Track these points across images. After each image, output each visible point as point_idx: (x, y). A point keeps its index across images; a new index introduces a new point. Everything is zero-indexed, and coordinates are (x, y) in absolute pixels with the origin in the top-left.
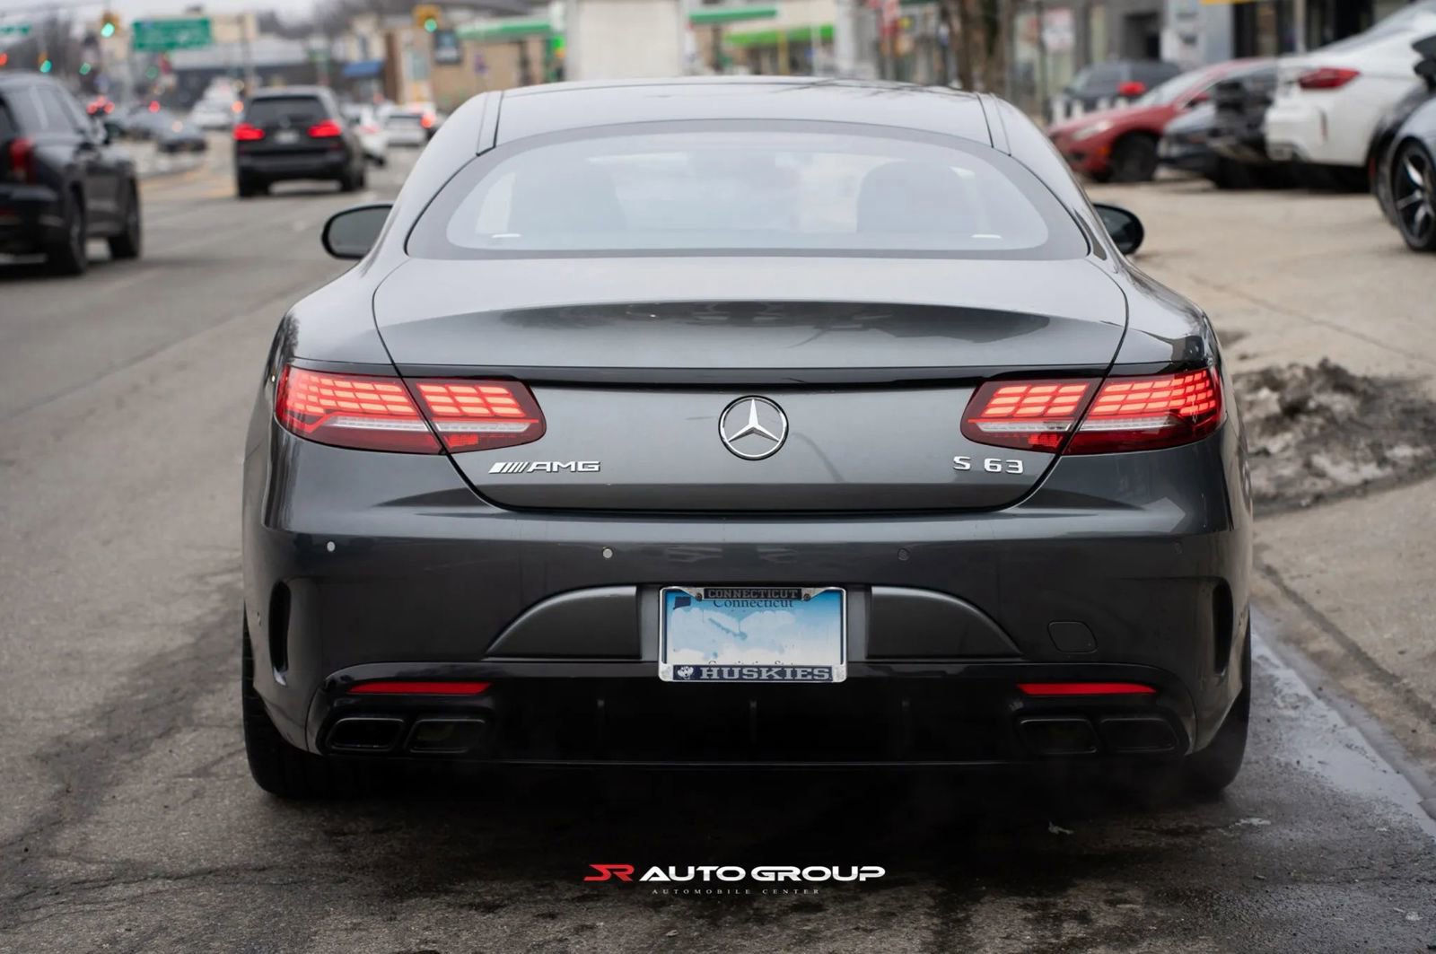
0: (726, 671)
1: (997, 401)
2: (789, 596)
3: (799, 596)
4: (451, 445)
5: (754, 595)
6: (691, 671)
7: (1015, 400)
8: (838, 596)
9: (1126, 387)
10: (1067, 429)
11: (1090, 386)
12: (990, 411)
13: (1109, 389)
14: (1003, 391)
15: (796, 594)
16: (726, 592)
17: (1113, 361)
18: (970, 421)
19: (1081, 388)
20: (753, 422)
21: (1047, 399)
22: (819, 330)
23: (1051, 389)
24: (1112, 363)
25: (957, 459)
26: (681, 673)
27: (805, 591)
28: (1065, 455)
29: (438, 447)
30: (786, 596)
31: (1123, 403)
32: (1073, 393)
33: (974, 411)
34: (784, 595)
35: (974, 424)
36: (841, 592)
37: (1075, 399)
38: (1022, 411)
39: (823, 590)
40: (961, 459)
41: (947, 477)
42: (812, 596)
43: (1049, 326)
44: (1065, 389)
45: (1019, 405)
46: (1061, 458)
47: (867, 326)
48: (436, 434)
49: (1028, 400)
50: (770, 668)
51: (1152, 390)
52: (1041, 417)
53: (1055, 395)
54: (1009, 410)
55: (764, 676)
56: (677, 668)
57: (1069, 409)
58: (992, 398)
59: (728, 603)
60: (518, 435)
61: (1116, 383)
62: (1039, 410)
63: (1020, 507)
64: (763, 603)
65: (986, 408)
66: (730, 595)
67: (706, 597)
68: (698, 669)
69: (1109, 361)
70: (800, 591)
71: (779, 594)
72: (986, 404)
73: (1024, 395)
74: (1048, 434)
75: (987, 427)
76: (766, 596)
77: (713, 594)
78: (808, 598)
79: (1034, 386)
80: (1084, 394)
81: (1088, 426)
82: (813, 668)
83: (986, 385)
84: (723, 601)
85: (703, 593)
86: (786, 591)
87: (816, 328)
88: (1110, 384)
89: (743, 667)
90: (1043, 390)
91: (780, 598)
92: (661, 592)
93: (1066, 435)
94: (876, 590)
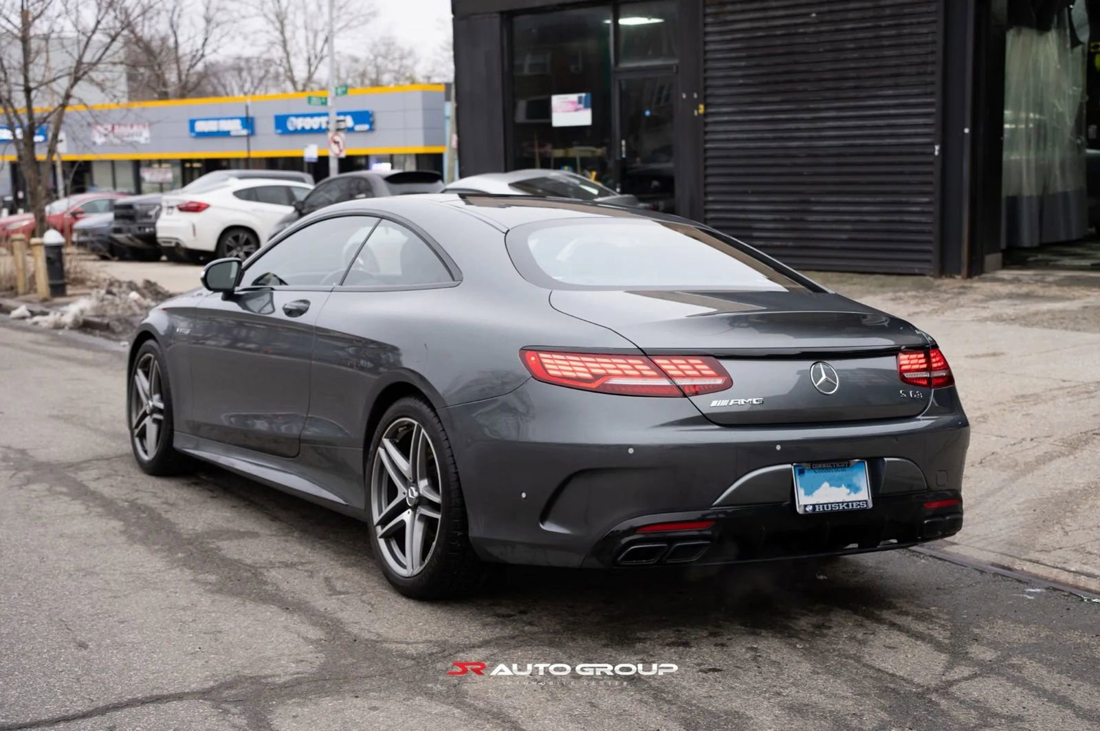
0: (825, 506)
2: (845, 467)
3: (849, 465)
4: (687, 392)
5: (831, 466)
6: (811, 508)
10: (929, 376)
15: (847, 464)
19: (923, 355)
21: (916, 361)
26: (807, 509)
29: (681, 394)
35: (902, 374)
36: (864, 462)
37: (924, 360)
40: (902, 392)
44: (919, 356)
46: (932, 390)
48: (678, 387)
49: (911, 362)
50: (843, 503)
53: (918, 359)
54: (909, 367)
55: (841, 508)
56: (805, 506)
60: (718, 385)
62: (917, 366)
67: (811, 468)
68: (814, 506)
70: (849, 462)
71: (840, 464)
82: (860, 501)
85: (810, 466)
86: (844, 463)
89: (832, 503)
93: (929, 379)
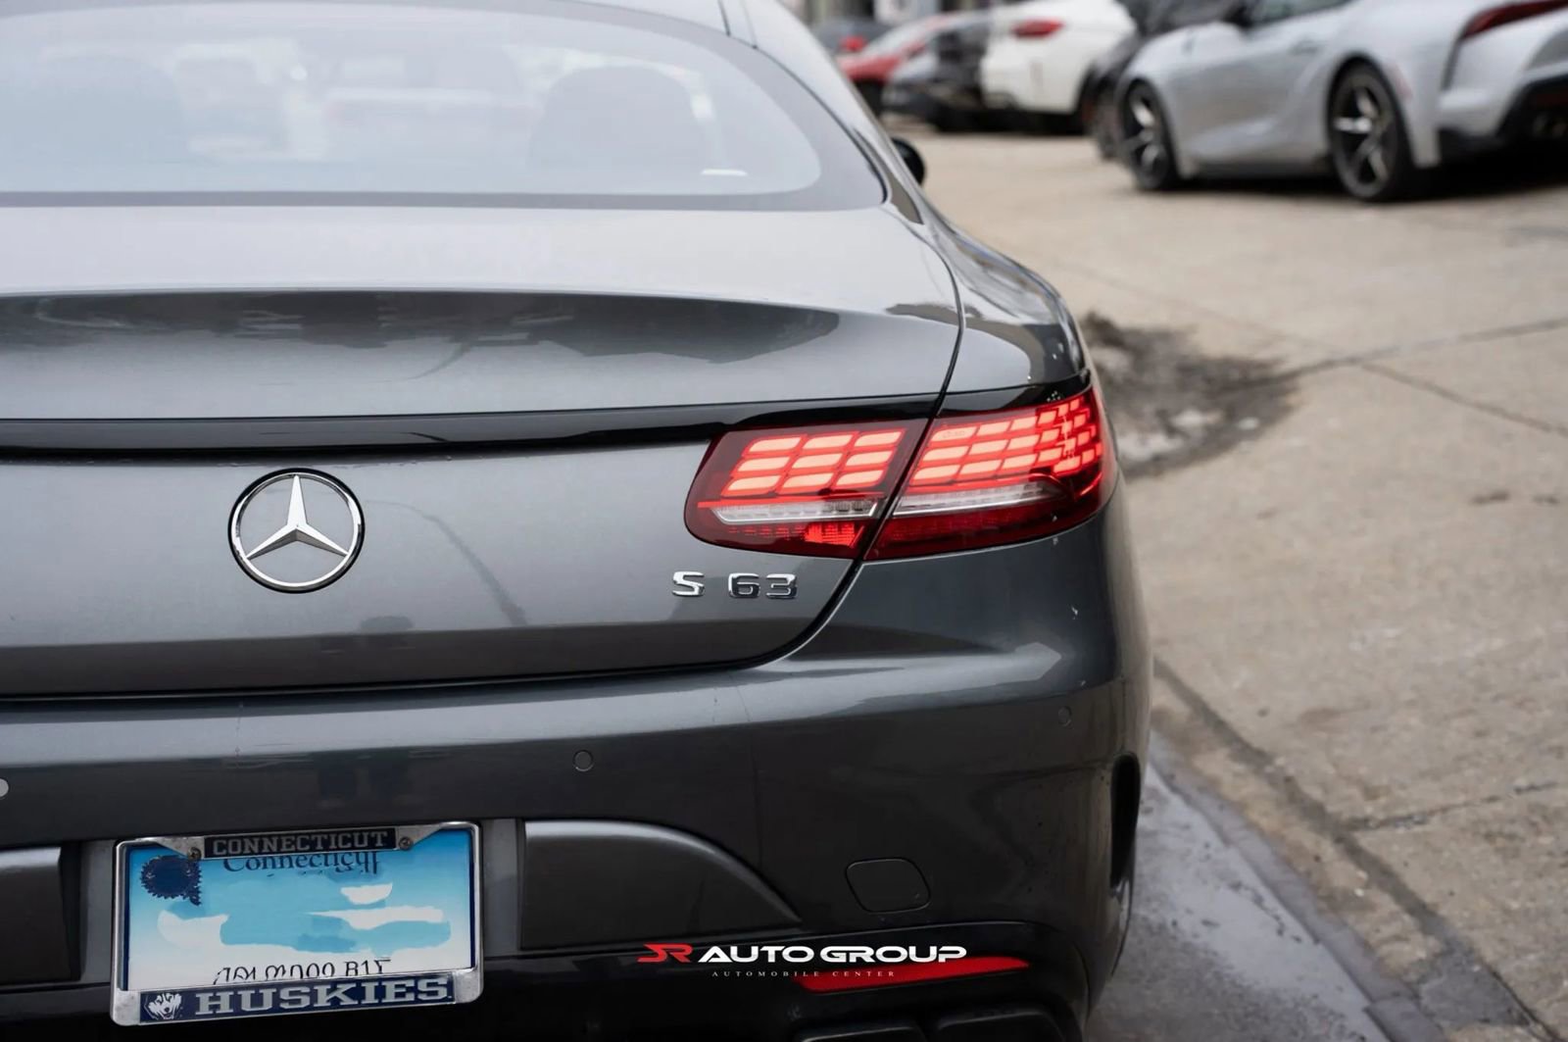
0: (245, 996)
1: (747, 466)
2: (373, 843)
3: (390, 843)
5: (303, 845)
6: (176, 1001)
7: (780, 462)
8: (464, 837)
9: (967, 432)
10: (871, 513)
11: (907, 432)
12: (736, 486)
13: (939, 436)
14: (760, 446)
15: (384, 839)
16: (247, 842)
17: (945, 387)
18: (701, 505)
19: (892, 437)
20: (296, 520)
21: (835, 458)
22: (457, 346)
23: (842, 440)
24: (943, 393)
25: (679, 577)
26: (159, 1008)
27: (401, 832)
28: (868, 560)
30: (366, 844)
31: (963, 461)
32: (879, 445)
33: (708, 488)
34: (361, 841)
35: (708, 510)
36: (469, 831)
37: (884, 457)
38: (793, 483)
39: (437, 827)
40: (685, 577)
41: (659, 611)
42: (415, 840)
43: (840, 326)
44: (864, 441)
45: (786, 473)
46: (863, 565)
47: (536, 335)
49: (800, 464)
50: (335, 983)
51: (1009, 435)
52: (826, 493)
53: (849, 451)
54: (772, 481)
57: (874, 477)
58: (740, 460)
59: (253, 864)
61: (951, 426)
62: (823, 480)
63: (792, 658)
64: (322, 860)
65: (731, 479)
66: (256, 849)
67: (209, 853)
68: (190, 997)
69: (938, 389)
70: (392, 833)
71: (352, 840)
72: (729, 472)
73: (796, 454)
74: (839, 524)
75: (731, 515)
76: (326, 846)
77: (221, 847)
78: (407, 846)
79: (811, 436)
80: (897, 448)
81: (911, 505)
82: (417, 978)
83: (728, 438)
84: (243, 860)
85: (202, 847)
86: (365, 835)
87: (456, 340)
88: (940, 428)
90: (829, 442)
91: (353, 848)
92: (118, 847)
93: (868, 527)
94: (535, 829)
